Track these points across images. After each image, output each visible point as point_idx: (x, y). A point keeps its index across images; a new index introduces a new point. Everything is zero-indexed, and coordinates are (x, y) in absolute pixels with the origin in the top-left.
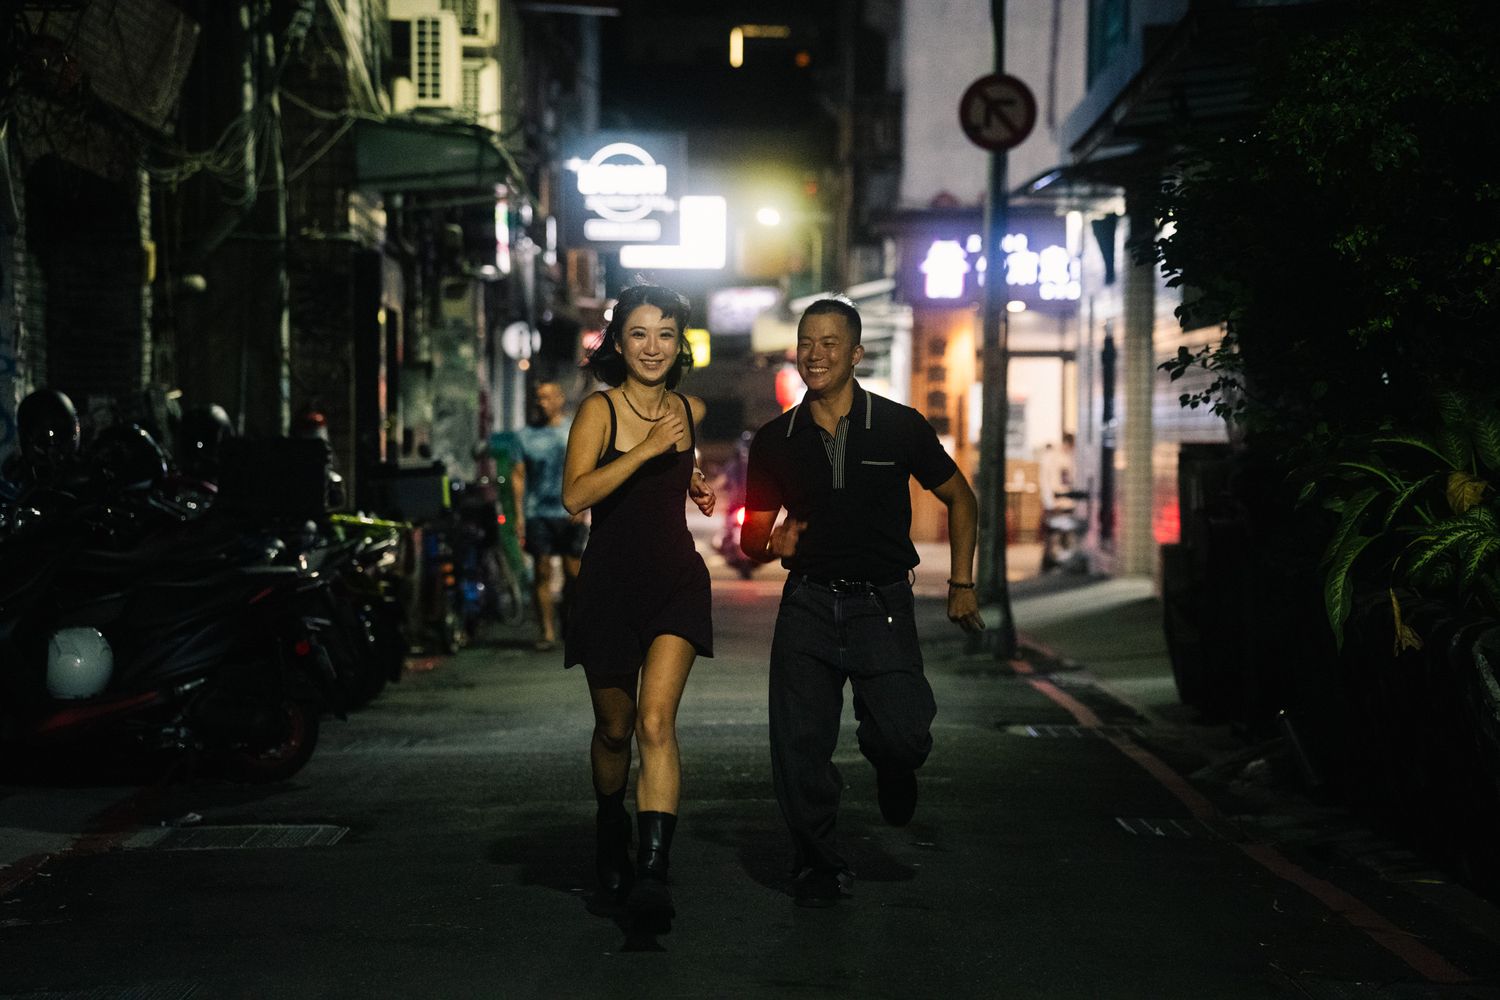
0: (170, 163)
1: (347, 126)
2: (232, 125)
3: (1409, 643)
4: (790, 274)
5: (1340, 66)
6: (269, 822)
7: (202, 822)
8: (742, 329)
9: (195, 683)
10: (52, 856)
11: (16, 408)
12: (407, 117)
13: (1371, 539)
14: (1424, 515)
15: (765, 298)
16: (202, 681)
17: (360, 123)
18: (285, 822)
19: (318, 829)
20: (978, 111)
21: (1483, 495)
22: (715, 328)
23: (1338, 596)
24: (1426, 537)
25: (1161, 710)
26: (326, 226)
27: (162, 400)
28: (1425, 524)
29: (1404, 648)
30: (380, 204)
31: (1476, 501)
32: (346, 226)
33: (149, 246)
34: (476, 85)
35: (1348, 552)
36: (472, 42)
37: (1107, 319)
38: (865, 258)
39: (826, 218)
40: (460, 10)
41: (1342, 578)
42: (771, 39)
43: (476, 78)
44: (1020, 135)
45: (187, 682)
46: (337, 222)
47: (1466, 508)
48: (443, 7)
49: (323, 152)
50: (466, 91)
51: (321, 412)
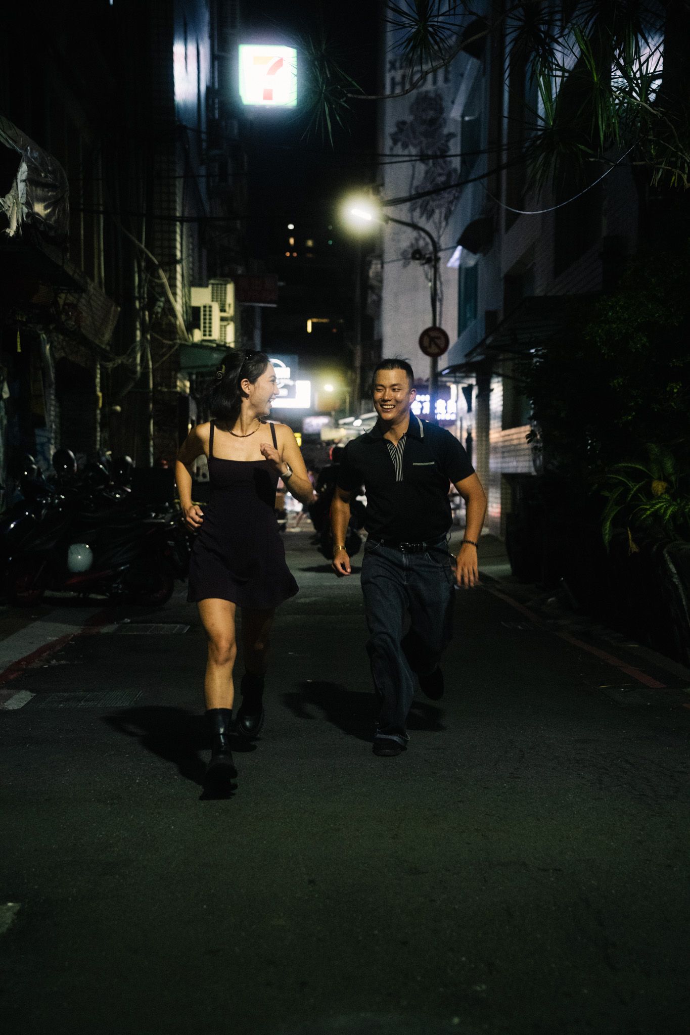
0: (110, 360)
1: (176, 347)
2: (132, 346)
3: (635, 550)
4: (335, 410)
5: (616, 308)
6: (157, 623)
7: (131, 622)
8: (317, 431)
9: (126, 567)
10: (74, 635)
11: (51, 457)
12: (199, 343)
13: (620, 507)
14: (642, 497)
15: (324, 420)
16: (128, 565)
17: (181, 345)
18: (164, 623)
19: (177, 627)
20: (426, 342)
21: (666, 488)
22: (305, 432)
23: (607, 531)
24: (643, 506)
25: (504, 578)
26: (168, 386)
27: (104, 454)
28: (642, 501)
29: (632, 552)
30: (188, 378)
31: (663, 491)
32: (176, 386)
33: (100, 394)
34: (225, 331)
35: (612, 512)
36: (224, 315)
37: (468, 426)
38: (366, 404)
39: (349, 389)
40: (219, 302)
41: (608, 523)
42: (322, 323)
43: (225, 328)
44: (443, 351)
45: (122, 566)
46: (172, 385)
47: (659, 494)
48: (213, 301)
49: (167, 357)
50: (221, 334)
51: (165, 460)
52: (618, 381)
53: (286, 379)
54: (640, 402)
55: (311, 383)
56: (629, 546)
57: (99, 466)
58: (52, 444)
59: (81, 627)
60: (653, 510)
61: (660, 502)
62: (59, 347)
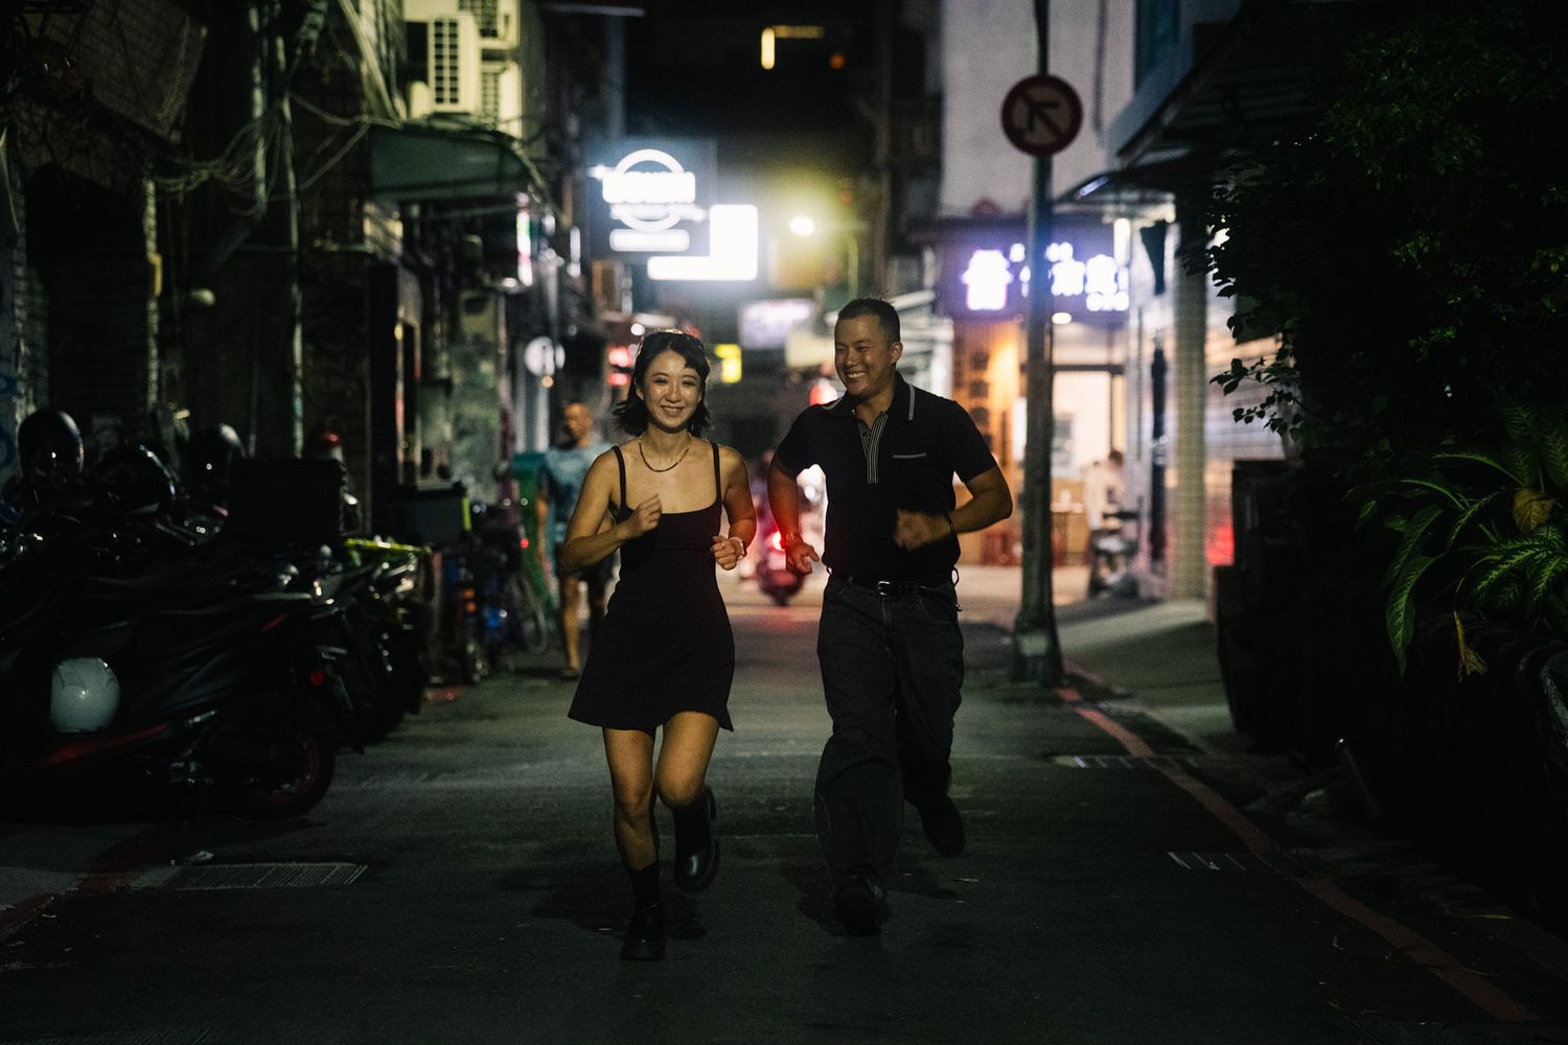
0: (176, 172)
1: (361, 134)
2: (242, 131)
3: (1475, 668)
4: (825, 286)
5: (1400, 65)
6: (282, 860)
7: (214, 861)
8: (776, 343)
9: (207, 716)
10: (57, 896)
11: (17, 429)
12: (424, 122)
13: (1434, 559)
14: (1489, 534)
15: (799, 311)
16: (213, 713)
17: (375, 129)
18: (299, 860)
19: (334, 867)
20: (1020, 115)
21: (1551, 512)
22: (747, 343)
23: (1400, 619)
24: (1492, 557)
25: (1215, 739)
26: (339, 237)
27: (169, 419)
28: (1490, 543)
29: (1469, 673)
30: (396, 214)
31: (1543, 518)
32: (360, 237)
33: (156, 259)
34: (496, 88)
35: (1411, 572)
36: (491, 44)
37: (1157, 331)
38: (903, 268)
39: (862, 226)
40: (479, 11)
41: (1403, 599)
42: (804, 41)
43: (496, 81)
44: (1065, 138)
45: (196, 715)
46: (351, 235)
47: (1533, 527)
48: (461, 7)
49: (336, 159)
50: (485, 95)
51: (335, 432)
52: (1416, 246)
53: (685, 203)
54: (1479, 296)
55: (760, 212)
56: (1459, 657)
57: (146, 455)
58: (20, 396)
59: (80, 876)
60: (1505, 566)
61: (1524, 548)
62: (34, 138)
